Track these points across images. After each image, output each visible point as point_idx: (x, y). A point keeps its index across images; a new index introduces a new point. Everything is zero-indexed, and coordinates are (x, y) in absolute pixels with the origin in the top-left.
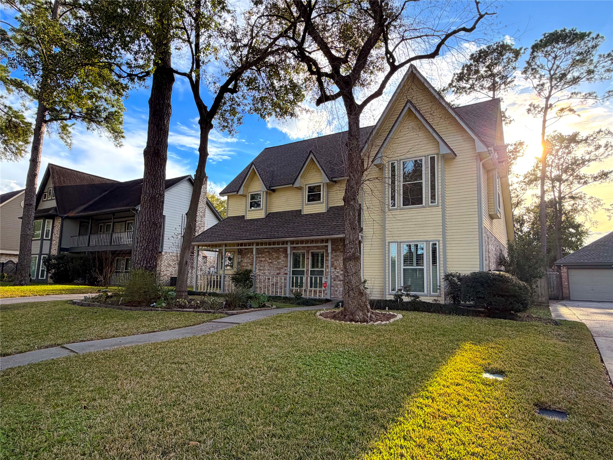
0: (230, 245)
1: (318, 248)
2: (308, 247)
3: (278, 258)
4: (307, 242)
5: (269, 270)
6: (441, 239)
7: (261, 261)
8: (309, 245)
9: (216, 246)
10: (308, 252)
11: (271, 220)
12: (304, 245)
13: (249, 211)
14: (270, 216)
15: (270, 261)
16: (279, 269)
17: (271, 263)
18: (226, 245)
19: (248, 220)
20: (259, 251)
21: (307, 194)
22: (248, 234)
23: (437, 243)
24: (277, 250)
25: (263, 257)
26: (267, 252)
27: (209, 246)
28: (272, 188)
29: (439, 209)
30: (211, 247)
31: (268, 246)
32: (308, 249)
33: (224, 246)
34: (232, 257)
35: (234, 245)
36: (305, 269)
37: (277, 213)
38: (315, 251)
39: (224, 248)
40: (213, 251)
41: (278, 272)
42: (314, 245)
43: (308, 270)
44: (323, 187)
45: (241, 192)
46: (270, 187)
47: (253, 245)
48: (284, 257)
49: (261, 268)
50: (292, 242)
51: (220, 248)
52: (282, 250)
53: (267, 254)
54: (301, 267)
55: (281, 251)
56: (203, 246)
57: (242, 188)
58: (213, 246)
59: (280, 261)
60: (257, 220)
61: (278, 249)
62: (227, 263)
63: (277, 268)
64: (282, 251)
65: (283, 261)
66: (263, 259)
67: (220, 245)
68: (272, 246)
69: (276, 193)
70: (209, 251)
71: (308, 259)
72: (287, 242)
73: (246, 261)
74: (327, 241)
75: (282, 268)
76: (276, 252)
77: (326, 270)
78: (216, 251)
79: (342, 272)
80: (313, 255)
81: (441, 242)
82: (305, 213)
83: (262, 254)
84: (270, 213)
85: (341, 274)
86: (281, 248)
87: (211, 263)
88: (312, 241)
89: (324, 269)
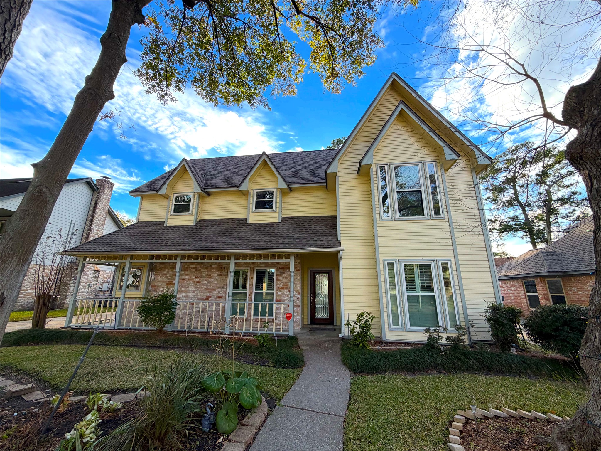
0: (139, 257)
1: (267, 264)
2: (253, 263)
3: (210, 276)
4: (252, 256)
5: (194, 292)
6: (453, 258)
7: (184, 280)
8: (255, 261)
9: (115, 258)
10: (252, 270)
11: (204, 227)
12: (248, 261)
13: (172, 215)
14: (201, 224)
15: (197, 280)
16: (210, 291)
17: (198, 282)
18: (132, 257)
19: (170, 227)
20: (184, 268)
21: (255, 200)
22: (170, 243)
23: (449, 262)
24: (208, 267)
25: (187, 275)
26: (193, 268)
27: (104, 257)
28: (207, 190)
29: (445, 222)
30: (105, 259)
31: (193, 261)
32: (252, 266)
33: (129, 259)
34: (138, 274)
35: (145, 257)
36: (248, 292)
37: (211, 221)
38: (262, 268)
39: (128, 262)
40: (109, 265)
41: (208, 294)
42: (262, 260)
43: (251, 293)
44: (277, 193)
45: (163, 191)
46: (204, 189)
47: (176, 259)
48: (218, 275)
49: (183, 289)
50: (237, 257)
51: (121, 261)
52: (215, 266)
53: (194, 270)
54: (240, 288)
55: (213, 268)
56: (93, 257)
57: (166, 186)
58: (109, 258)
59: (212, 280)
60: (183, 227)
61: (211, 265)
62: (130, 281)
63: (207, 289)
64: (217, 268)
65: (217, 280)
66: (187, 277)
67: (121, 258)
68: (199, 261)
69: (210, 197)
70: (103, 264)
71: (252, 278)
72: (229, 257)
73: (159, 279)
74: (288, 256)
75: (215, 290)
76: (207, 268)
77: (277, 293)
78: (114, 265)
79: (299, 296)
80: (258, 273)
81: (453, 262)
82: (250, 222)
83: (186, 270)
84: (200, 221)
85: (298, 298)
86: (216, 263)
87: (104, 278)
88: (260, 256)
89: (274, 292)
